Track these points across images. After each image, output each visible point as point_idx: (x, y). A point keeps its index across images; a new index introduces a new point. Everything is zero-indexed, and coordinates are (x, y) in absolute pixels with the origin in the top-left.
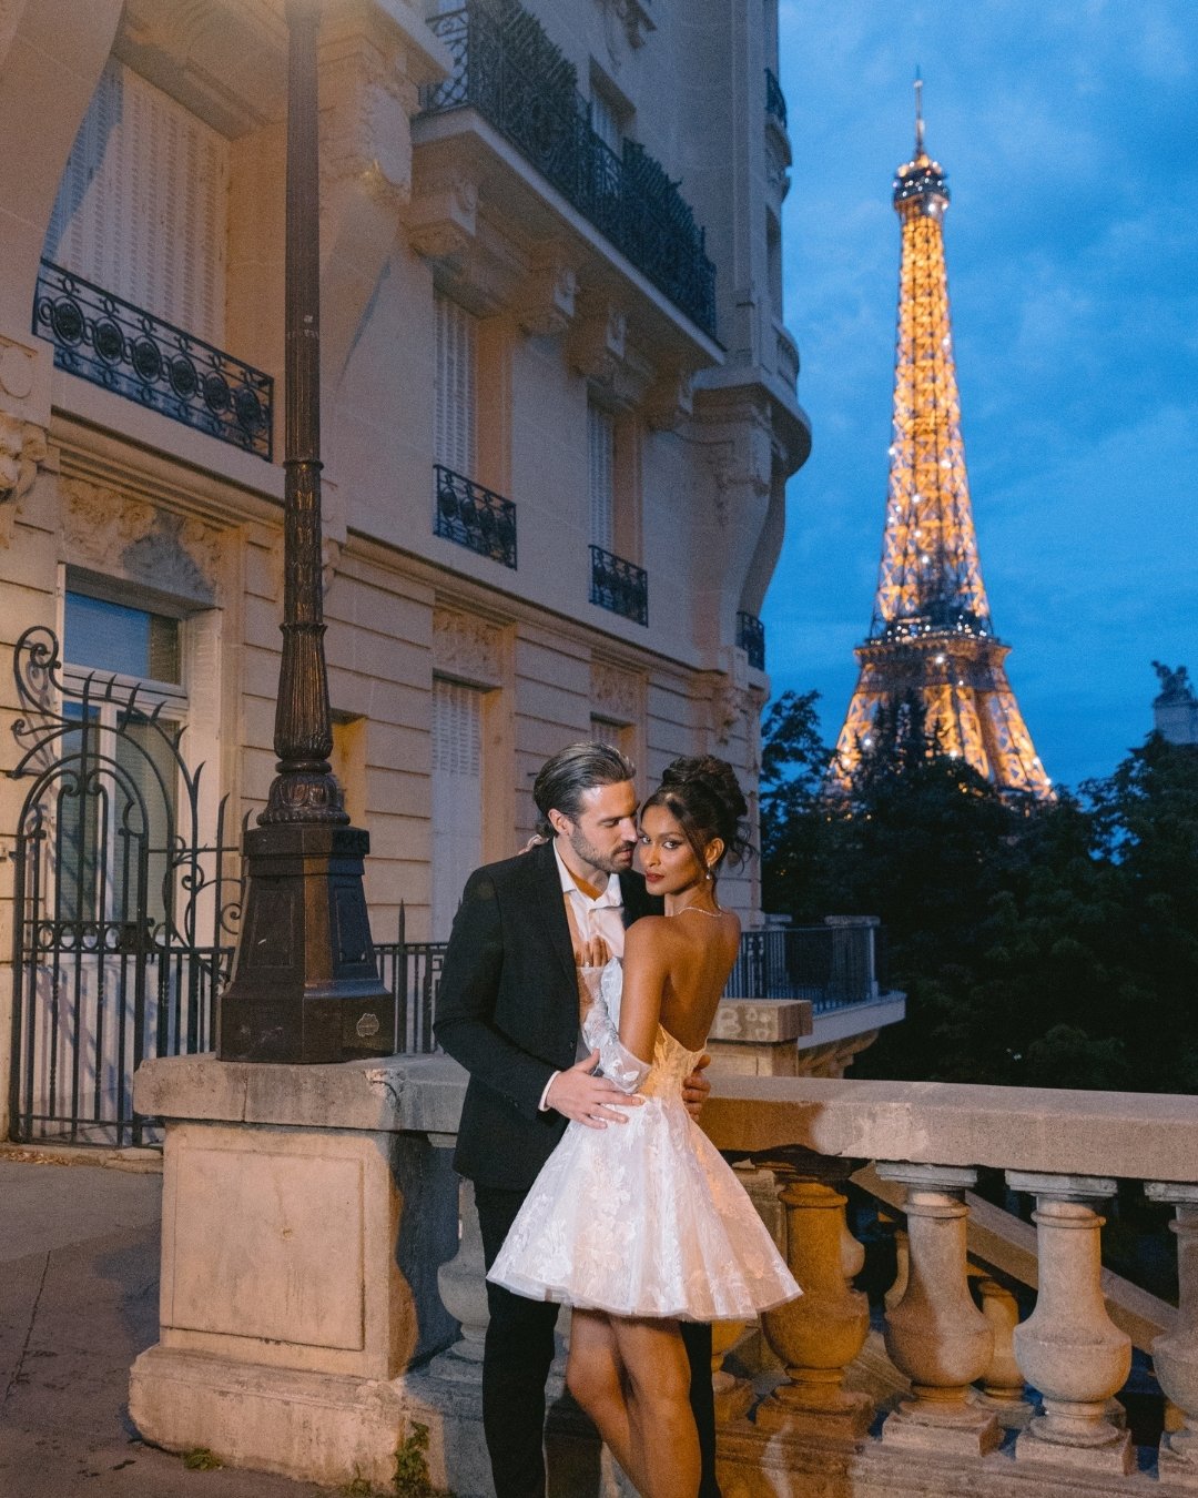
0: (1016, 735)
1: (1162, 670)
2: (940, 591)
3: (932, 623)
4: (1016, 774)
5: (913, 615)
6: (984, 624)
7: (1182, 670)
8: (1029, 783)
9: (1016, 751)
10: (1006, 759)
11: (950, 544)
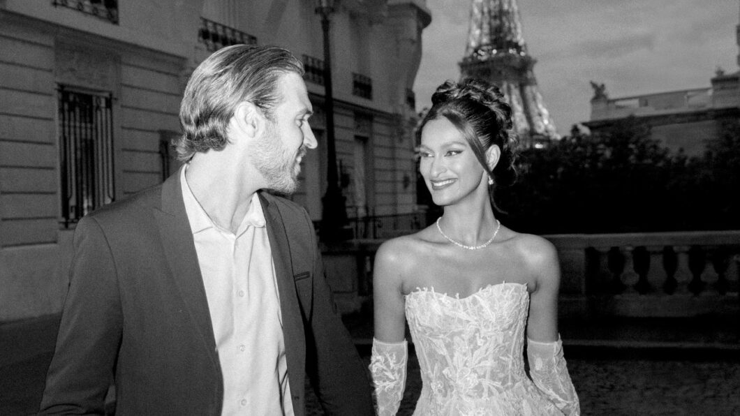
0: (540, 106)
1: (594, 85)
2: (500, 32)
3: (497, 49)
4: (540, 127)
5: (487, 45)
6: (523, 48)
7: (603, 86)
8: (547, 131)
9: (540, 115)
10: (536, 119)
11: (506, 7)
